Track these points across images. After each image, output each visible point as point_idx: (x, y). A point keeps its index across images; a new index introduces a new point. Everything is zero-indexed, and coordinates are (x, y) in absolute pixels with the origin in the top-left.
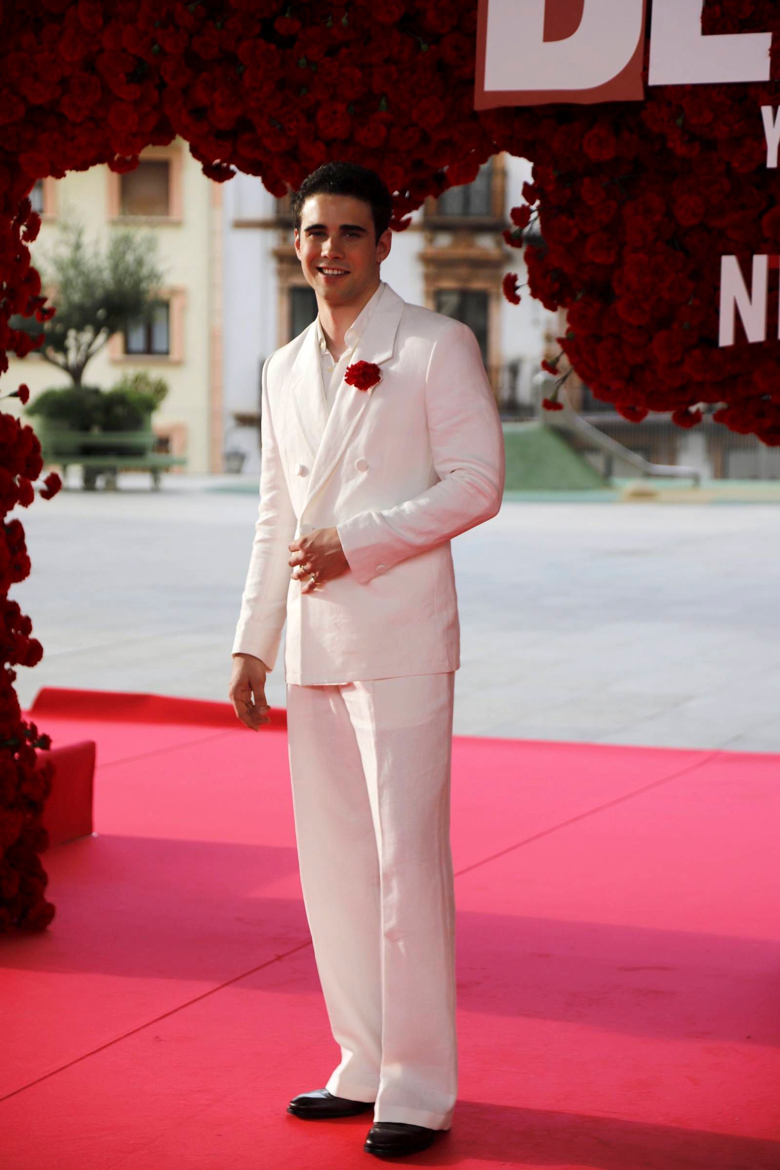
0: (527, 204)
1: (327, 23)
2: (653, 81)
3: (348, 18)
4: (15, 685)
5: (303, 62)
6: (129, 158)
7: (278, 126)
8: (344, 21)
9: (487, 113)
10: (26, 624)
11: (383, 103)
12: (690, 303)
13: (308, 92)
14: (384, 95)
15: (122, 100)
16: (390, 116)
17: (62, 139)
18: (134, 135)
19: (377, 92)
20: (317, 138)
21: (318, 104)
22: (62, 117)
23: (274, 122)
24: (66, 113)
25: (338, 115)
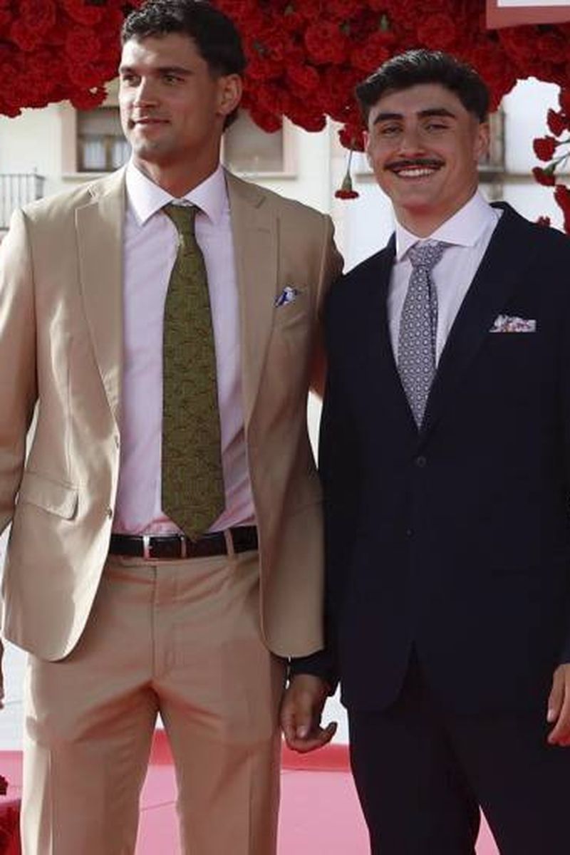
0: (551, 135)
6: (94, 90)
7: (261, 50)
9: (506, 31)
11: (384, 22)
13: (295, 10)
14: (385, 12)
15: (82, 25)
16: (392, 36)
17: (14, 70)
18: (96, 64)
19: (375, 9)
20: (307, 63)
21: (307, 23)
22: (13, 47)
23: (258, 46)
24: (16, 41)
25: (330, 36)
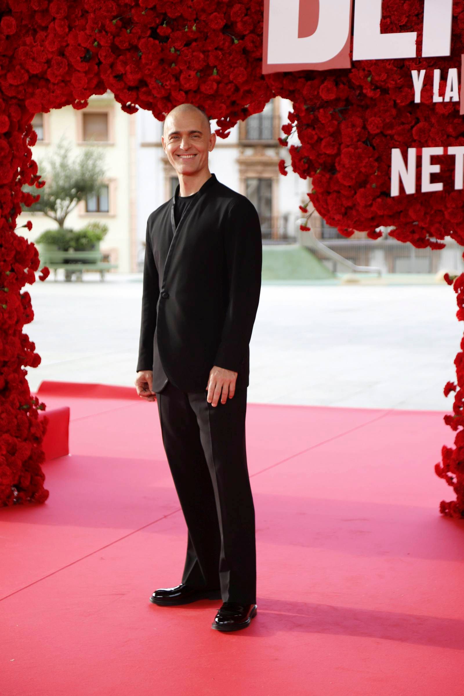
0: (290, 123)
1: (185, 29)
2: (355, 58)
3: (196, 26)
4: (27, 377)
5: (173, 50)
6: (83, 102)
7: (160, 84)
8: (194, 28)
9: (269, 76)
10: (32, 346)
11: (215, 71)
12: (376, 174)
13: (176, 65)
14: (215, 66)
15: (79, 71)
16: (219, 77)
17: (48, 92)
18: (85, 89)
19: (211, 65)
20: (180, 90)
21: (181, 72)
22: (48, 81)
23: (158, 81)
24: (49, 78)
25: (192, 77)
